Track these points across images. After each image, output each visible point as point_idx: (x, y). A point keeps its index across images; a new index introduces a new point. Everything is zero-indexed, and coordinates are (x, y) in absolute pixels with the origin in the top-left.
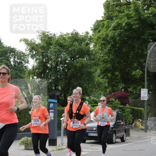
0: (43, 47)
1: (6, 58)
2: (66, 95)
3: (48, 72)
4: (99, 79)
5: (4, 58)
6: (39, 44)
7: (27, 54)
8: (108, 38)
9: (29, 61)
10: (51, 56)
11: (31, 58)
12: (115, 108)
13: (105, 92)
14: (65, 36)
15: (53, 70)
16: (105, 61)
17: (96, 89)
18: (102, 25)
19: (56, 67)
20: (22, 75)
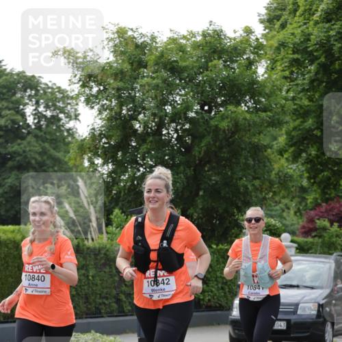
0: (119, 74)
1: (11, 105)
2: (187, 210)
3: (134, 144)
4: (283, 166)
5: (6, 104)
6: (107, 63)
7: (73, 94)
8: (310, 44)
9: (79, 114)
10: (143, 100)
11: (87, 104)
12: (329, 248)
13: (300, 203)
14: (184, 42)
15: (151, 142)
16: (302, 111)
17: (275, 193)
18: (291, 7)
19: (158, 132)
20: (59, 155)
